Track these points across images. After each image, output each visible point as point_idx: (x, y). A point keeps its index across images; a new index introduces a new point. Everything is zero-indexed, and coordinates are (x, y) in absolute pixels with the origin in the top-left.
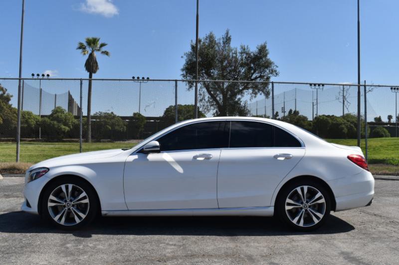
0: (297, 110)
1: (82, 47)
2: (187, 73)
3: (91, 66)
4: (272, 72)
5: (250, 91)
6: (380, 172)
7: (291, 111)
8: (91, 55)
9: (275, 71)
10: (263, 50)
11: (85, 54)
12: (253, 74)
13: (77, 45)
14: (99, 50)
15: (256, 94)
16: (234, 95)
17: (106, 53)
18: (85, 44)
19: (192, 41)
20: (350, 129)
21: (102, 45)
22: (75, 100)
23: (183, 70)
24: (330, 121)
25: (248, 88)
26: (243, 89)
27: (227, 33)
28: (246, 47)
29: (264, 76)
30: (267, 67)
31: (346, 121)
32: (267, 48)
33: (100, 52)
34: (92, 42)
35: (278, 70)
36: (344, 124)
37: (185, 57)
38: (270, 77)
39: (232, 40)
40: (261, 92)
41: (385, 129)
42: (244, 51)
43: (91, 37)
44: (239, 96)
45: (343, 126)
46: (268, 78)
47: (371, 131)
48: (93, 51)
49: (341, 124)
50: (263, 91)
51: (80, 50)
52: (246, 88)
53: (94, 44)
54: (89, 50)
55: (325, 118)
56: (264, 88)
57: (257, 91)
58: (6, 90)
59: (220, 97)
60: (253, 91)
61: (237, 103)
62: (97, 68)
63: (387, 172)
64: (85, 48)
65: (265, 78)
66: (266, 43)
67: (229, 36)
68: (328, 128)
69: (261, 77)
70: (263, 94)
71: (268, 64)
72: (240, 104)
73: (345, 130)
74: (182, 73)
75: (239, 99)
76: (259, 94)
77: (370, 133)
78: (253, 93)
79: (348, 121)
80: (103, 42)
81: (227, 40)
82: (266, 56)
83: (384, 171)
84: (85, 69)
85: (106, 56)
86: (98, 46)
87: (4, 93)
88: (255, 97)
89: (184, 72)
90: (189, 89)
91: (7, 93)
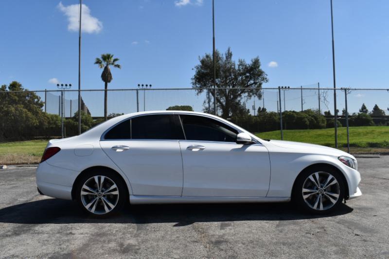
0: (265, 107)
1: (98, 62)
2: (196, 81)
3: (106, 77)
4: (263, 79)
5: (246, 94)
6: (358, 153)
7: (260, 108)
8: (106, 69)
9: (266, 79)
10: (256, 63)
11: (101, 67)
12: (249, 81)
13: (95, 61)
14: (113, 64)
15: (250, 96)
16: (235, 97)
17: (118, 66)
18: (101, 59)
19: (199, 57)
20: (311, 122)
21: (115, 60)
22: (85, 104)
23: (192, 79)
24: (296, 115)
25: (245, 92)
26: (241, 93)
27: (229, 50)
28: (243, 60)
29: (257, 83)
30: (259, 75)
31: (307, 115)
32: (260, 61)
33: (113, 66)
34: (106, 58)
35: (268, 77)
36: (307, 117)
37: (195, 69)
38: (262, 83)
39: (233, 55)
40: (255, 95)
41: (337, 121)
42: (241, 63)
43: (105, 54)
44: (239, 99)
45: (306, 119)
46: (260, 84)
47: (327, 122)
48: (107, 65)
49: (304, 118)
50: (256, 94)
51: (97, 65)
52: (243, 92)
53: (108, 59)
54: (104, 64)
55: (292, 113)
56: (257, 91)
57: (251, 94)
58: (40, 98)
59: (223, 100)
60: (249, 94)
61: (238, 104)
62: (111, 78)
63: (363, 152)
64: (100, 63)
65: (258, 84)
66: (258, 57)
67: (230, 52)
68: (294, 121)
69: (255, 83)
70: (256, 97)
71: (261, 73)
72: (240, 104)
73: (308, 123)
74: (191, 81)
75: (239, 101)
76: (253, 97)
77: (327, 124)
78: (248, 96)
79: (310, 115)
80: (116, 58)
81: (229, 55)
82: (259, 67)
83: (360, 152)
84: (101, 79)
85: (118, 68)
86: (112, 61)
87: (39, 100)
88: (250, 99)
89: (194, 81)
90: (198, 94)
91: (40, 100)
